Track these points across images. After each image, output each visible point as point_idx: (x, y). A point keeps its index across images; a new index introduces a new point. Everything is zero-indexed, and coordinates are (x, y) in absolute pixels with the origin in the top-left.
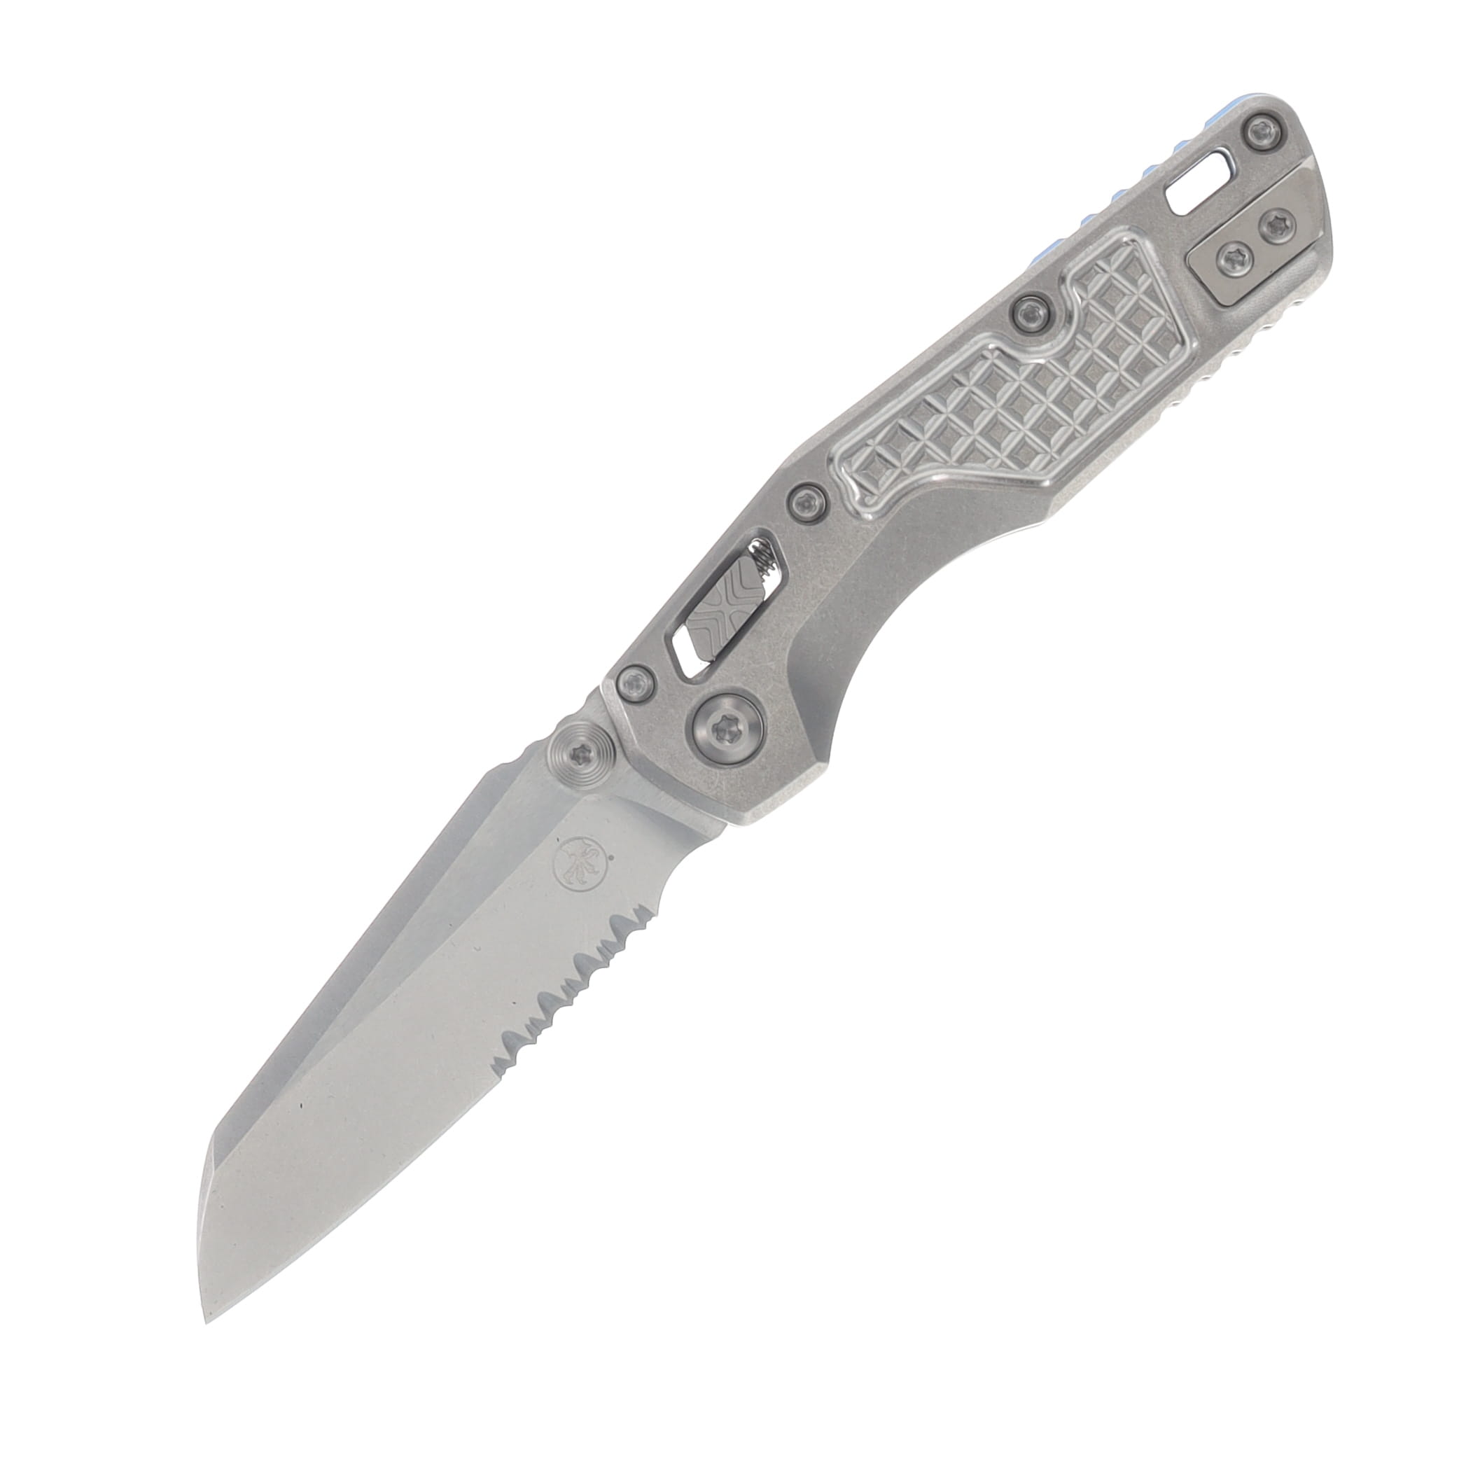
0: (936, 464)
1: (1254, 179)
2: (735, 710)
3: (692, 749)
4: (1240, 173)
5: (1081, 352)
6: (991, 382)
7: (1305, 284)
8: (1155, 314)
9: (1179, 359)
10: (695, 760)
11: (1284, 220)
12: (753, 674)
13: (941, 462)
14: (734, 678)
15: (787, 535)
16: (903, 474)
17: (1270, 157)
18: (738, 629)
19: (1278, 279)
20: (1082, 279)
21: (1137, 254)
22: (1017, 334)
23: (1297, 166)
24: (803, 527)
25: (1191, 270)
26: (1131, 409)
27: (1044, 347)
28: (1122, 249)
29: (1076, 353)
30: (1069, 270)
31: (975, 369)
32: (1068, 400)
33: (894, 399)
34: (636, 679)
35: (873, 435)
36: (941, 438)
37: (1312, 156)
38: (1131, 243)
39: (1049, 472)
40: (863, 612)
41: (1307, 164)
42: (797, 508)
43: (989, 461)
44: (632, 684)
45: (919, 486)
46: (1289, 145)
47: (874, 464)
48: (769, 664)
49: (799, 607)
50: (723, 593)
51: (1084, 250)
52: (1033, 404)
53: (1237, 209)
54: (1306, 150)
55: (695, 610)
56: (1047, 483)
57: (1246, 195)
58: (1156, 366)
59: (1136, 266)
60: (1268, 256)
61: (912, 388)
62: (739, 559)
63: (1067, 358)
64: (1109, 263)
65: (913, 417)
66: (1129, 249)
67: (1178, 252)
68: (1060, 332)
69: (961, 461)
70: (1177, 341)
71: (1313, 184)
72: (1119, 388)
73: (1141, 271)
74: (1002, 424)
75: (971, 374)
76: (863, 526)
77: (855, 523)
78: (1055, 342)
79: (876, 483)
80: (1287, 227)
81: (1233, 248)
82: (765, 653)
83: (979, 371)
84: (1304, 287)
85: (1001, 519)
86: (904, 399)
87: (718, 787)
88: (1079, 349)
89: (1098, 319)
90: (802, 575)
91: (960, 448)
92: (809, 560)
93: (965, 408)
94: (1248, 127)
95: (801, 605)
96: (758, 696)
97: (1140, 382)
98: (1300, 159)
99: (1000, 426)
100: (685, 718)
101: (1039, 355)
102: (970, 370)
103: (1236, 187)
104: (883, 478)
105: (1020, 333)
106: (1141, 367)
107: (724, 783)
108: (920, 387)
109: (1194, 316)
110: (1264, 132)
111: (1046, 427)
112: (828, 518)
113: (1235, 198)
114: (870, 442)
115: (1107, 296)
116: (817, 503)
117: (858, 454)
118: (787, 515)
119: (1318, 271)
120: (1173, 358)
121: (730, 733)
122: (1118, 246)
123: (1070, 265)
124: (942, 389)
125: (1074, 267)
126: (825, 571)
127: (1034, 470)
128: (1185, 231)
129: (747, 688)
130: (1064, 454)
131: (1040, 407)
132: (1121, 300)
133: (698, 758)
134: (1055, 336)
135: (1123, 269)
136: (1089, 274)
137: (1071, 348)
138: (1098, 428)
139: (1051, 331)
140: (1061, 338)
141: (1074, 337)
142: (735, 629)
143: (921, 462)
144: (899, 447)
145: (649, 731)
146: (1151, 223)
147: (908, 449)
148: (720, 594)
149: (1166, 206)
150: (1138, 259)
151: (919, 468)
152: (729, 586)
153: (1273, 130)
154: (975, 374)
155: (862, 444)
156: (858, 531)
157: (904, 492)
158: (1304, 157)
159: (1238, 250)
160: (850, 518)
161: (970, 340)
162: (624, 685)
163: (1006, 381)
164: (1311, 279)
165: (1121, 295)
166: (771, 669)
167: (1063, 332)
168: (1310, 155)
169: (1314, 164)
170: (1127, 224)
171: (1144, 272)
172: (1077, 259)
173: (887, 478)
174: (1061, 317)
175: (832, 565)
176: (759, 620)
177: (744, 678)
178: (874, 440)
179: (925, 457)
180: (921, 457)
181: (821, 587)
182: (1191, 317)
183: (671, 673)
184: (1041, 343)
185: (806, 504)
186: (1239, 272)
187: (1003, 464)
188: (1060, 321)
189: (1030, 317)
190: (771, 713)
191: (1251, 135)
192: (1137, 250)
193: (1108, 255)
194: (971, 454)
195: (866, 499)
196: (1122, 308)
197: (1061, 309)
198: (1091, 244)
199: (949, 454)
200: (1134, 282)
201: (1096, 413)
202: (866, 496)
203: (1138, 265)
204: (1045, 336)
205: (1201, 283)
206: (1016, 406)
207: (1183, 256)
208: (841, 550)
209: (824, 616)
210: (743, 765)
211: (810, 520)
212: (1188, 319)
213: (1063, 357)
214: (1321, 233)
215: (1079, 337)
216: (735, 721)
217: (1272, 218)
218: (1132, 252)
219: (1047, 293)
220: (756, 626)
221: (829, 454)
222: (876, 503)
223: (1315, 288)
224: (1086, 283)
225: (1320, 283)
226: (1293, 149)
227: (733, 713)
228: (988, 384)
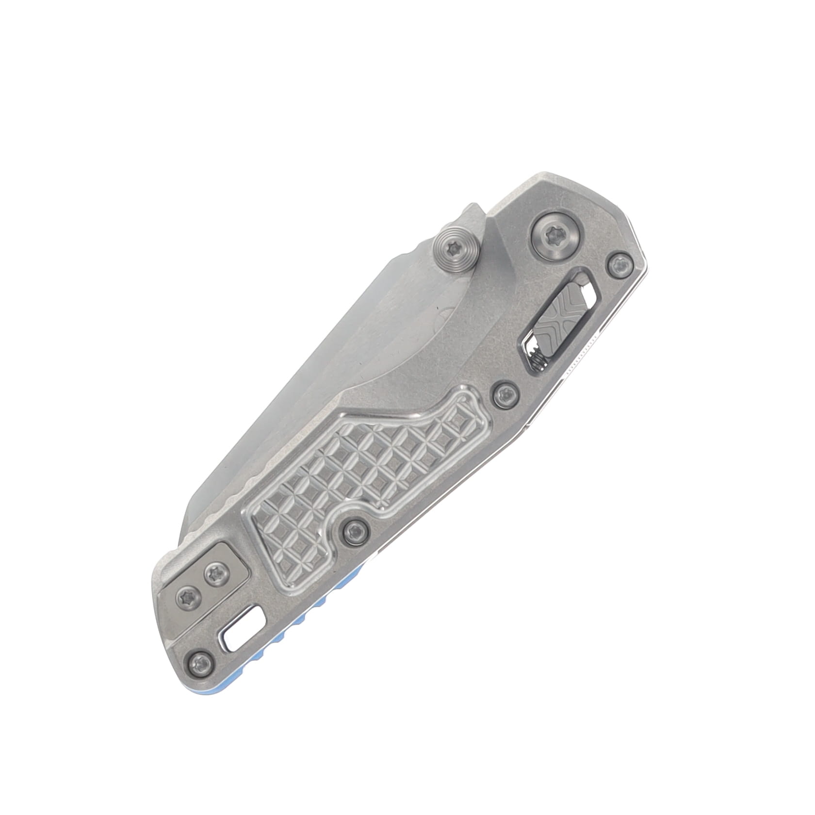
0: (418, 425)
1: (205, 631)
2: (552, 250)
3: (579, 221)
4: (215, 635)
5: (320, 507)
6: (382, 483)
7: (170, 560)
8: (271, 535)
9: (253, 505)
10: (577, 214)
11: (183, 602)
12: (539, 275)
13: (414, 427)
14: (552, 272)
15: (518, 373)
16: (440, 418)
17: (195, 647)
18: (551, 305)
19: (187, 562)
20: (321, 558)
21: (284, 576)
22: (365, 518)
23: (176, 642)
24: (507, 378)
25: (248, 568)
26: (285, 469)
27: (346, 509)
28: (294, 579)
29: (324, 506)
30: (330, 564)
31: (393, 493)
32: (327, 474)
33: (449, 470)
34: (620, 269)
35: (462, 444)
36: (415, 444)
37: (167, 648)
38: (289, 585)
39: (340, 422)
40: (465, 322)
41: (170, 643)
42: (513, 392)
43: (381, 429)
44: (623, 266)
45: (428, 410)
46: (182, 656)
47: (461, 424)
48: (528, 283)
49: (509, 323)
50: (562, 330)
51: (320, 579)
52: (352, 470)
53: (216, 609)
54: (171, 653)
55: (581, 317)
56: (342, 415)
57: (211, 620)
58: (269, 499)
59: (285, 568)
60: (194, 579)
61: (436, 478)
62: (552, 354)
63: (330, 503)
64: (304, 570)
65: (434, 458)
66: (289, 579)
67: (256, 579)
68: (336, 520)
69: (399, 429)
70: (255, 517)
71: (166, 629)
72: (294, 482)
73: (281, 564)
74: (373, 455)
75: (396, 489)
76: (467, 381)
77: (472, 383)
78: (338, 513)
79: (459, 411)
80: (181, 597)
81: (218, 582)
82: (531, 290)
83: (390, 491)
84: (170, 558)
85: (373, 390)
86: (441, 470)
87: (561, 196)
88: (322, 509)
89: (309, 530)
90: (508, 345)
91: (402, 438)
92: (503, 356)
93: (399, 465)
94: (211, 668)
95: (508, 324)
96: (535, 260)
97: (279, 488)
98: (174, 646)
99: (374, 453)
100: (586, 243)
101: (349, 505)
102: (396, 492)
103: (217, 625)
104: (453, 414)
105: (363, 519)
106: (278, 499)
107: (557, 199)
108: (431, 479)
109: (244, 535)
110: (200, 665)
111: (342, 455)
112: (491, 384)
113: (217, 617)
114: (464, 440)
115: (304, 546)
116: (499, 395)
117: (471, 431)
118: (519, 386)
119: (161, 569)
120: (258, 506)
121: (554, 234)
122: (297, 582)
123: (329, 567)
124: (416, 478)
125: (326, 567)
126: (492, 348)
127: (352, 424)
128: (252, 593)
129: (543, 265)
130: (330, 436)
131: (347, 468)
132: (294, 544)
133: (575, 216)
134: (339, 517)
135: (294, 565)
136: (316, 561)
137: (327, 510)
138: (307, 454)
139: (341, 521)
140: (333, 516)
141: (325, 516)
142: (553, 305)
143: (428, 427)
144: (444, 436)
145: (610, 233)
146: (275, 599)
147: (437, 436)
148: (564, 328)
149: (266, 611)
150: (283, 572)
151: (429, 422)
152: (558, 335)
153: (194, 665)
154: (393, 489)
155: (469, 438)
156: (470, 377)
157: (439, 405)
158: (172, 648)
159: (214, 580)
160: (476, 386)
161: (397, 513)
162: (628, 264)
163: (371, 485)
164: (165, 564)
165: (294, 547)
166: (527, 279)
167: (333, 521)
168: (169, 649)
169: (165, 643)
170: (291, 597)
171: (279, 564)
172: (324, 572)
173: (451, 414)
174: (335, 530)
175: (487, 353)
176: (536, 313)
177: (545, 272)
178: (461, 441)
179: (425, 430)
180: (428, 430)
181: (494, 337)
182: (246, 533)
183: (596, 273)
184: (348, 512)
185: (507, 396)
186: (213, 565)
187: (371, 427)
188: (335, 528)
189: (357, 532)
190: (526, 249)
191: (209, 664)
192: (284, 579)
193: (305, 574)
194: (393, 434)
195: (465, 399)
196: (293, 538)
197: (335, 536)
198: (316, 582)
199: (409, 433)
200: (286, 557)
201: (310, 465)
202: (465, 402)
203: (283, 569)
204: (345, 517)
205: (240, 558)
206: (363, 469)
207: (253, 575)
208: (481, 364)
209: (492, 318)
210: (545, 212)
211: (503, 385)
212: (248, 532)
213: (333, 503)
214: (159, 595)
215: (322, 518)
216: (550, 242)
217: (192, 603)
218: (287, 577)
219: (345, 548)
220: (539, 309)
221: (492, 431)
222: (458, 397)
223: (163, 558)
224: (318, 555)
225: (160, 562)
226: (179, 653)
227: (551, 247)
228: (383, 483)
